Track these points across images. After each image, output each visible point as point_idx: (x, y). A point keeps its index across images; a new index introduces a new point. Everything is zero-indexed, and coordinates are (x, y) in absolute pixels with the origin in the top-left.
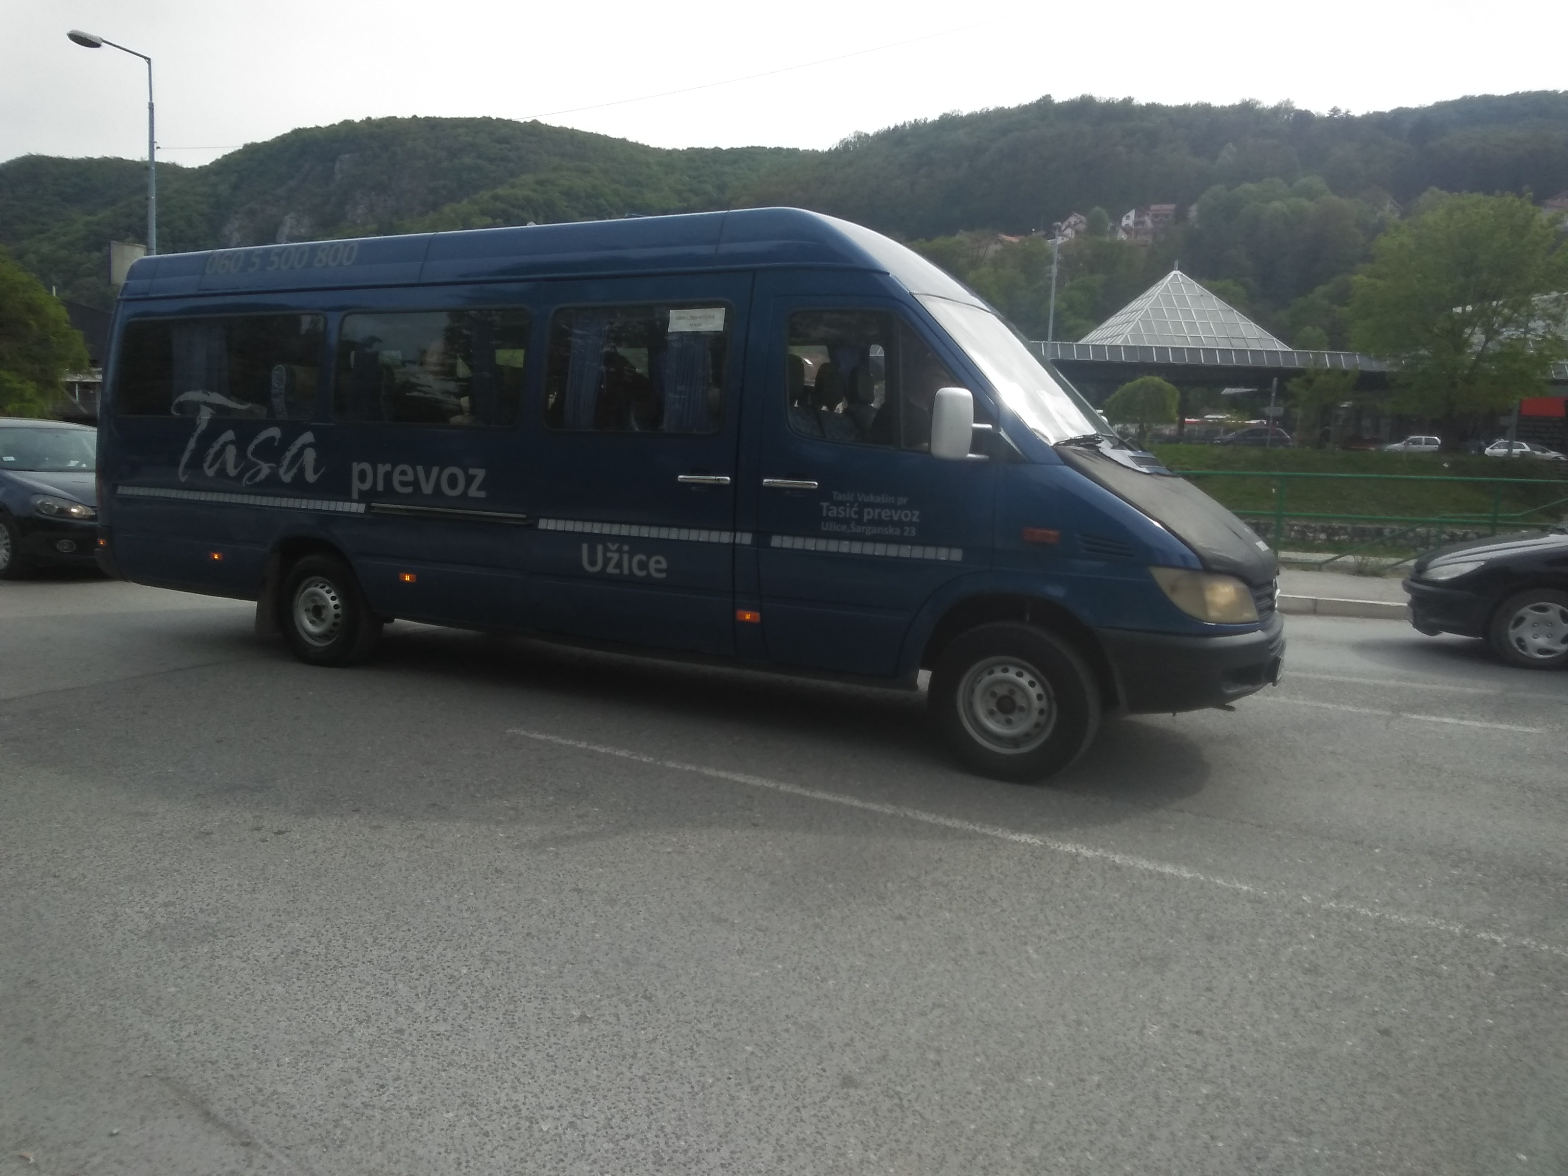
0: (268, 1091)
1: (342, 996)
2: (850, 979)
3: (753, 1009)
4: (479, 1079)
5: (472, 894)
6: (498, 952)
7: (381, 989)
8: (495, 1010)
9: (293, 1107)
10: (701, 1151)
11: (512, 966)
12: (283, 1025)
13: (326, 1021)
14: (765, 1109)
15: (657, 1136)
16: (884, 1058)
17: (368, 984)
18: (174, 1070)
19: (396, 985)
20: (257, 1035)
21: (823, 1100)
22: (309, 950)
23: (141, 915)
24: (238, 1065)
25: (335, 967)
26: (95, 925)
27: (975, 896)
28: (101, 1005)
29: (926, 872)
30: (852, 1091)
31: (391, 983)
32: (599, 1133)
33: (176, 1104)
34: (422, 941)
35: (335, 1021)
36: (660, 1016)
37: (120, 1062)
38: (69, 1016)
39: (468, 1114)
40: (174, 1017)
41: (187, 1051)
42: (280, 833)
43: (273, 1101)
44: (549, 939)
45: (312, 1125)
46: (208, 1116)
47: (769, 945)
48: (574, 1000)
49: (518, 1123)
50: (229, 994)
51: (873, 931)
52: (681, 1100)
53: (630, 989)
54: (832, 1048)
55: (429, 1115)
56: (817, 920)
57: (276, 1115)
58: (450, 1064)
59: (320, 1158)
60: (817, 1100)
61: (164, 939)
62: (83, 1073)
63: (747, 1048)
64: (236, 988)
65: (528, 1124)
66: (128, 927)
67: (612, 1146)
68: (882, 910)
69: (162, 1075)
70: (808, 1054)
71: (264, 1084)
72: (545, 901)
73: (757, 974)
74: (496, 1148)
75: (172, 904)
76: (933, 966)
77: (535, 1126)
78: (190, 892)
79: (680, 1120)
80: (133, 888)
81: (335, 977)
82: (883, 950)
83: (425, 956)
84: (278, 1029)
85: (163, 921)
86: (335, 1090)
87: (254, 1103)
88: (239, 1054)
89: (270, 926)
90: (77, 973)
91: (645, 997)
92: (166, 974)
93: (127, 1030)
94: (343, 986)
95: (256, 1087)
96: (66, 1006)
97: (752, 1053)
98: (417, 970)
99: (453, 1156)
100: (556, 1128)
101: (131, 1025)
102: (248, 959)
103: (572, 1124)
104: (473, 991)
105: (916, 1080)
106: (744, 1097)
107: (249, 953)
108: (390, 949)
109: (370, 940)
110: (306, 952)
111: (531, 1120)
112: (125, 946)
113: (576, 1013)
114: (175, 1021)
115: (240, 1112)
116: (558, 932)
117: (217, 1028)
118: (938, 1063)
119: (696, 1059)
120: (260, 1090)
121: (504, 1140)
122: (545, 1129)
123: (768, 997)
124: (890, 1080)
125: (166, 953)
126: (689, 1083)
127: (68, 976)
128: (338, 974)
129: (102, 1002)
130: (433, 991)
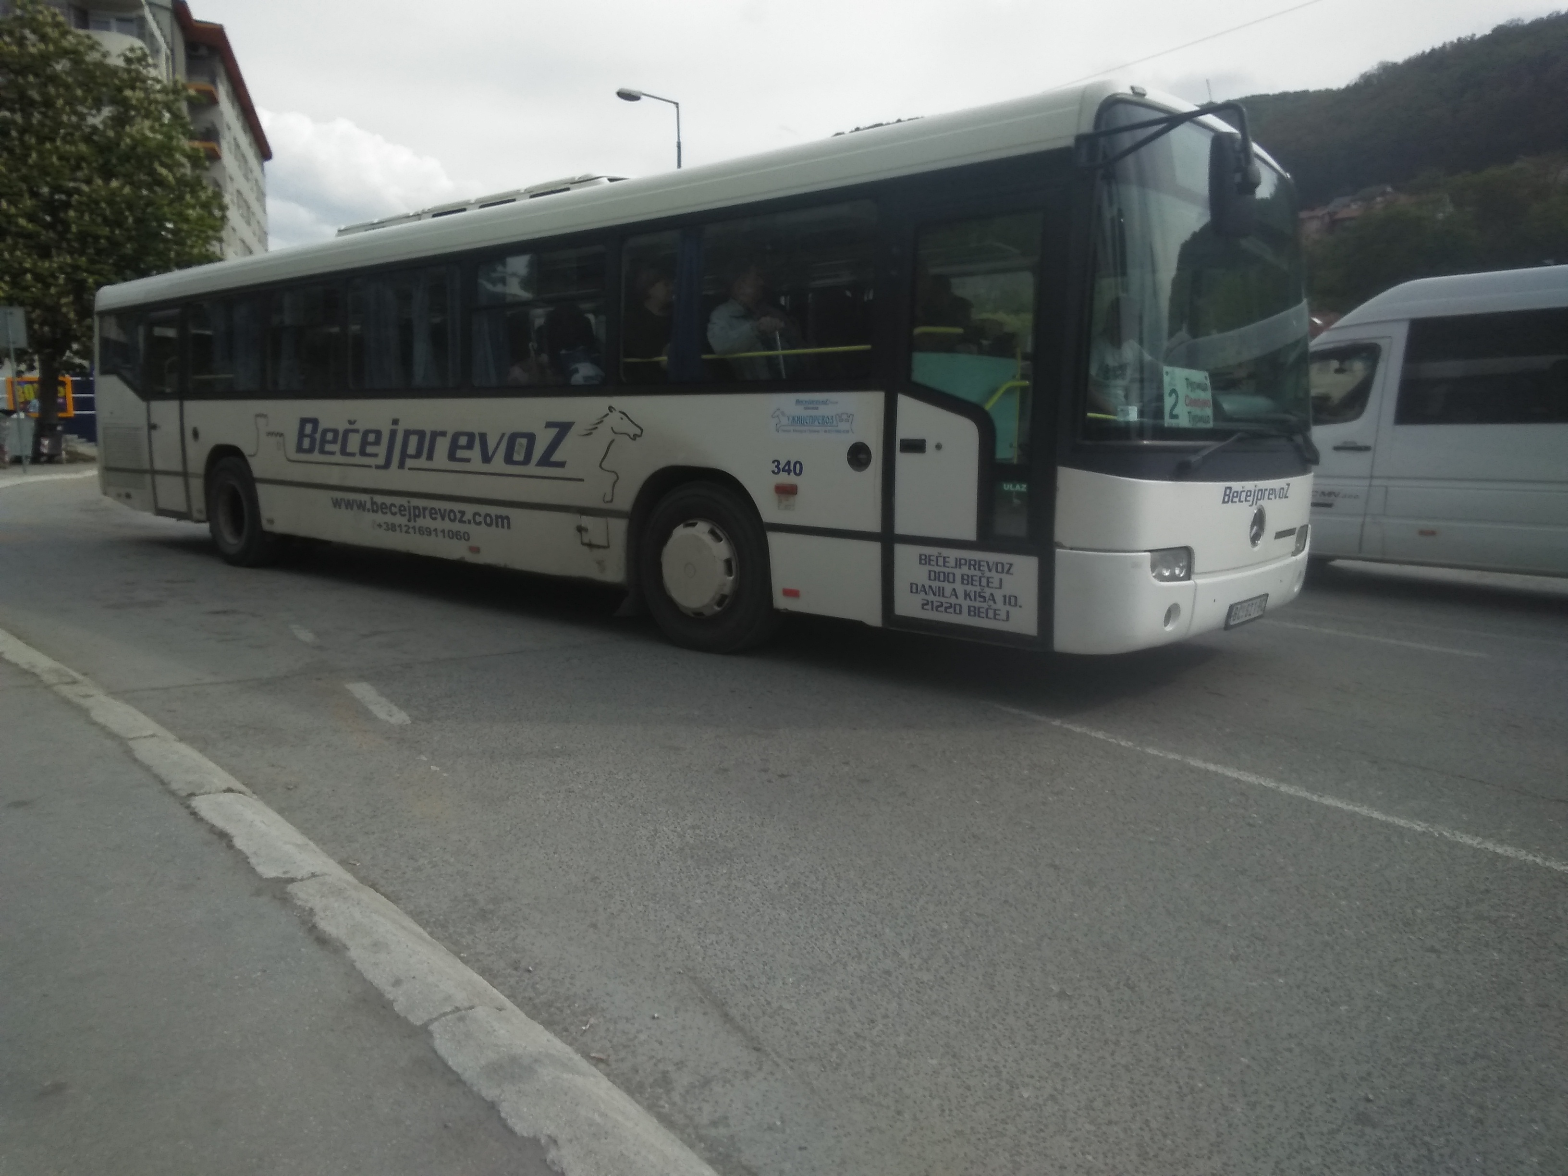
0: (775, 1005)
1: (837, 931)
2: (1368, 1008)
3: (1250, 1020)
4: (960, 1033)
5: (950, 854)
6: (977, 914)
7: (870, 929)
8: (975, 969)
9: (796, 1024)
10: (1189, 1155)
11: (991, 929)
12: (787, 947)
13: (822, 951)
14: (1263, 1128)
15: (1141, 1129)
16: (1410, 1102)
17: (859, 923)
18: (701, 972)
19: (883, 928)
20: (766, 954)
21: (1332, 1132)
22: (808, 884)
23: (676, 834)
24: (751, 977)
25: (830, 902)
26: (641, 837)
27: (1534, 938)
28: (645, 906)
29: (1468, 903)
30: (1368, 1130)
31: (879, 926)
32: (1080, 1113)
33: (702, 1001)
34: (905, 891)
35: (830, 952)
36: (1144, 1008)
37: (659, 956)
38: (622, 911)
39: (950, 1065)
40: (701, 926)
41: (710, 957)
42: (782, 776)
43: (779, 1015)
44: (1027, 910)
45: (812, 1044)
46: (727, 1018)
47: (1269, 955)
48: (1053, 975)
49: (998, 1084)
50: (743, 912)
51: (1396, 960)
52: (1167, 1098)
53: (1112, 975)
54: (1345, 1079)
55: (915, 1058)
56: (1327, 937)
57: (782, 1028)
58: (933, 1013)
59: (819, 1076)
60: (1325, 1130)
61: (692, 857)
62: (632, 960)
63: (1242, 1059)
64: (750, 908)
65: (1008, 1087)
66: (665, 843)
67: (1093, 1128)
68: (1409, 939)
69: (691, 974)
70: (1314, 1079)
71: (772, 998)
72: (1021, 871)
73: (1254, 984)
74: (977, 1104)
75: (699, 828)
76: (1475, 1010)
77: (1016, 1092)
78: (712, 819)
79: (1167, 1118)
80: (669, 810)
81: (830, 912)
82: (1411, 983)
83: (909, 906)
84: (783, 951)
85: (692, 841)
86: (831, 1016)
87: (764, 1013)
88: (751, 968)
89: (776, 857)
90: (628, 875)
91: (1127, 985)
92: (694, 887)
93: (665, 931)
94: (837, 922)
95: (766, 1000)
96: (620, 902)
97: (1248, 1067)
98: (902, 918)
99: (936, 1102)
100: (1037, 1097)
101: (668, 926)
102: (759, 884)
103: (1052, 1097)
104: (953, 947)
105: (1450, 1133)
106: (1239, 1110)
107: (759, 878)
108: (877, 894)
109: (860, 883)
110: (805, 885)
111: (1013, 1086)
112: (663, 859)
113: (1055, 988)
114: (701, 929)
115: (753, 1019)
116: (1035, 905)
117: (734, 941)
118: (1481, 1121)
119: (1185, 1060)
120: (769, 1003)
121: (985, 1097)
122: (1026, 1095)
123: (1268, 1012)
124: (1416, 1127)
125: (694, 869)
126: (1177, 1082)
127: (621, 877)
128: (833, 910)
129: (646, 903)
130: (916, 940)
